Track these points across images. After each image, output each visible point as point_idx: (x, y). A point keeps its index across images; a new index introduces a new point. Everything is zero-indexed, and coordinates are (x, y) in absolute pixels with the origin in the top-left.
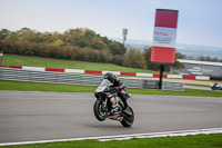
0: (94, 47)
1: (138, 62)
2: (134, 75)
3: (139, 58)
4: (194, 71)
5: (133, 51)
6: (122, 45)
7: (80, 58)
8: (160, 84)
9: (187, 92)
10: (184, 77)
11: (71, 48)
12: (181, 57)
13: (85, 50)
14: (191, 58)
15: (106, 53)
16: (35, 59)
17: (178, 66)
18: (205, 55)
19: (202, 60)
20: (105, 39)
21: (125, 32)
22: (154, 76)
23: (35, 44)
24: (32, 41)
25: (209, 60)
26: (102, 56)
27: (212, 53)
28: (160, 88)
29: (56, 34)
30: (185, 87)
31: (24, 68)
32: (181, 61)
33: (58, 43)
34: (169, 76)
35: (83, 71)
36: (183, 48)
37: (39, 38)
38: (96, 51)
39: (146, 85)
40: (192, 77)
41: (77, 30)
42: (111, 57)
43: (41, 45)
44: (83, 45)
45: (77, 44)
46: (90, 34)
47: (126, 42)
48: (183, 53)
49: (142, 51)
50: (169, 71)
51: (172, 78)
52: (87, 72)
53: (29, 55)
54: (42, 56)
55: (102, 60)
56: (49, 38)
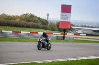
0: (34, 22)
1: (54, 28)
2: (52, 34)
3: (54, 26)
4: (79, 32)
5: (51, 23)
6: (46, 21)
7: (28, 27)
8: (64, 37)
9: (76, 41)
10: (75, 34)
11: (24, 22)
12: (73, 26)
13: (30, 23)
14: (77, 26)
15: (39, 24)
16: (8, 27)
17: (71, 29)
18: (84, 25)
19: (82, 27)
20: (39, 18)
21: (48, 15)
22: (61, 34)
23: (8, 21)
24: (6, 19)
25: (85, 27)
26: (38, 26)
27: (87, 23)
28: (64, 39)
29: (17, 16)
30: (75, 39)
31: (3, 31)
32: (73, 27)
33: (18, 20)
34: (68, 34)
35: (29, 32)
36: (74, 22)
37: (9, 18)
38: (35, 23)
39: (57, 38)
40: (78, 34)
41: (26, 14)
42: (42, 26)
43: (10, 21)
44: (29, 21)
45: (27, 21)
46: (32, 16)
47: (48, 19)
48: (74, 24)
49: (56, 23)
50: (68, 32)
51: (69, 35)
52: (31, 33)
53: (5, 25)
54: (11, 26)
55: (38, 27)
56: (14, 18)
